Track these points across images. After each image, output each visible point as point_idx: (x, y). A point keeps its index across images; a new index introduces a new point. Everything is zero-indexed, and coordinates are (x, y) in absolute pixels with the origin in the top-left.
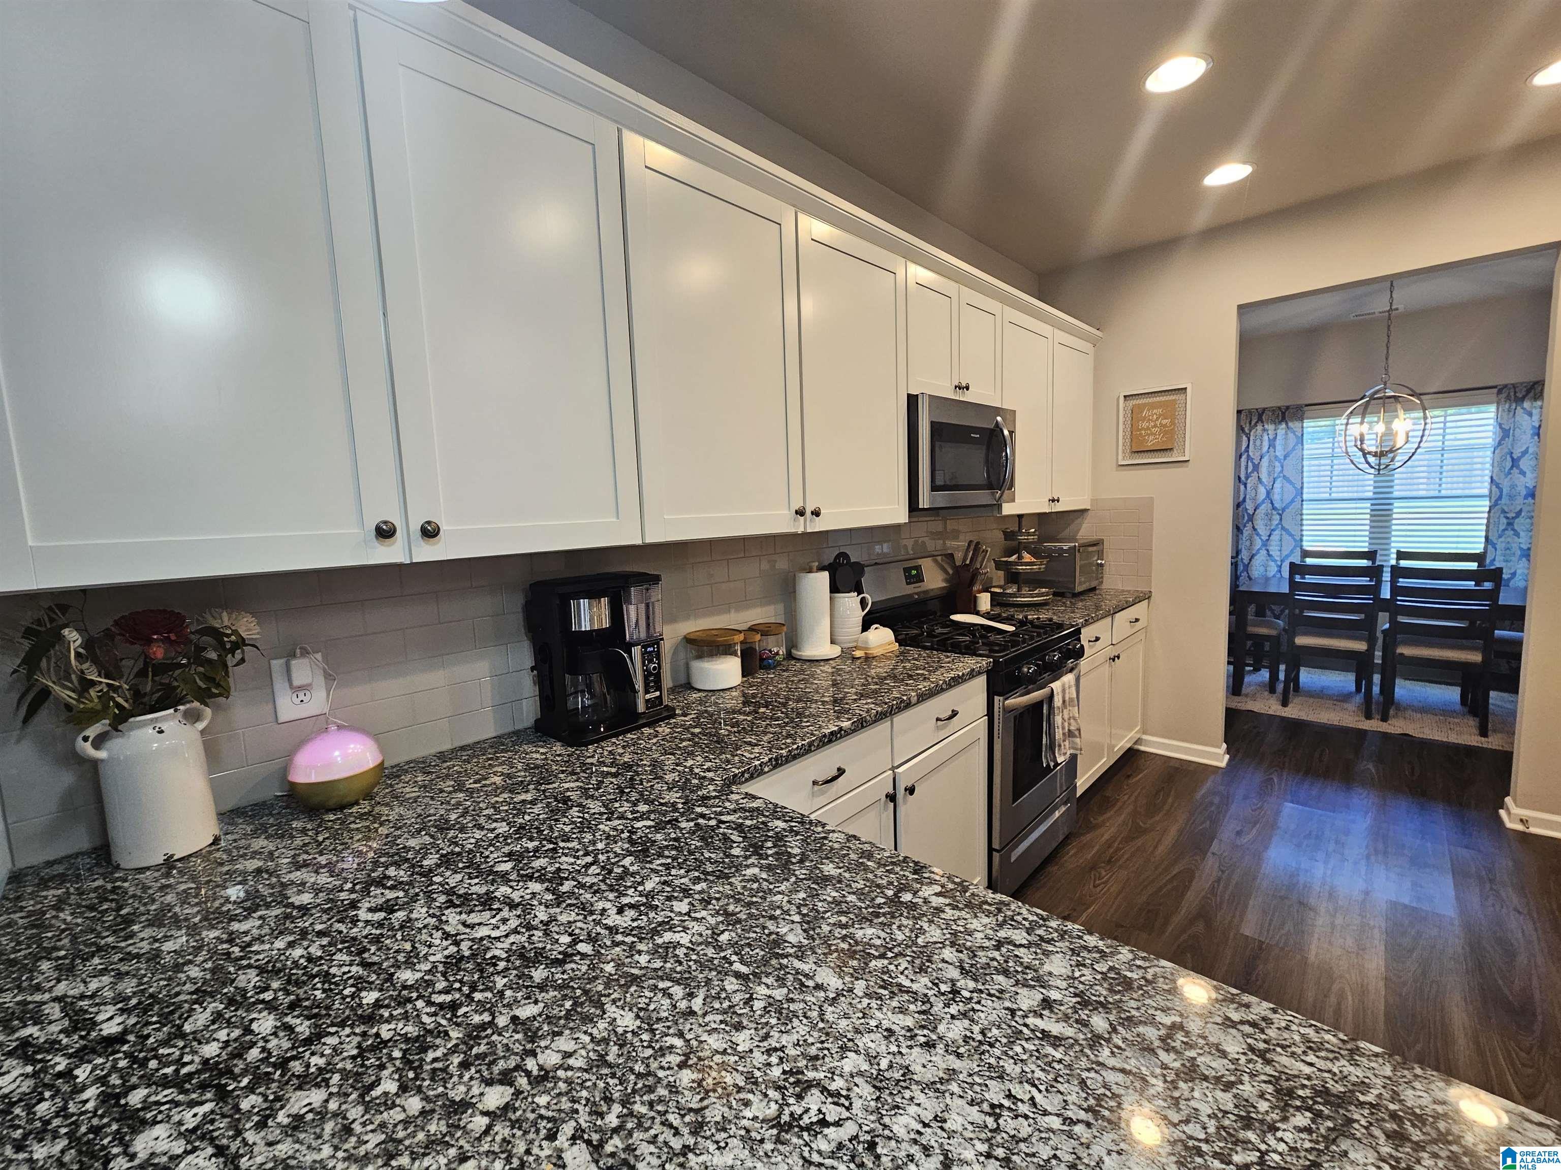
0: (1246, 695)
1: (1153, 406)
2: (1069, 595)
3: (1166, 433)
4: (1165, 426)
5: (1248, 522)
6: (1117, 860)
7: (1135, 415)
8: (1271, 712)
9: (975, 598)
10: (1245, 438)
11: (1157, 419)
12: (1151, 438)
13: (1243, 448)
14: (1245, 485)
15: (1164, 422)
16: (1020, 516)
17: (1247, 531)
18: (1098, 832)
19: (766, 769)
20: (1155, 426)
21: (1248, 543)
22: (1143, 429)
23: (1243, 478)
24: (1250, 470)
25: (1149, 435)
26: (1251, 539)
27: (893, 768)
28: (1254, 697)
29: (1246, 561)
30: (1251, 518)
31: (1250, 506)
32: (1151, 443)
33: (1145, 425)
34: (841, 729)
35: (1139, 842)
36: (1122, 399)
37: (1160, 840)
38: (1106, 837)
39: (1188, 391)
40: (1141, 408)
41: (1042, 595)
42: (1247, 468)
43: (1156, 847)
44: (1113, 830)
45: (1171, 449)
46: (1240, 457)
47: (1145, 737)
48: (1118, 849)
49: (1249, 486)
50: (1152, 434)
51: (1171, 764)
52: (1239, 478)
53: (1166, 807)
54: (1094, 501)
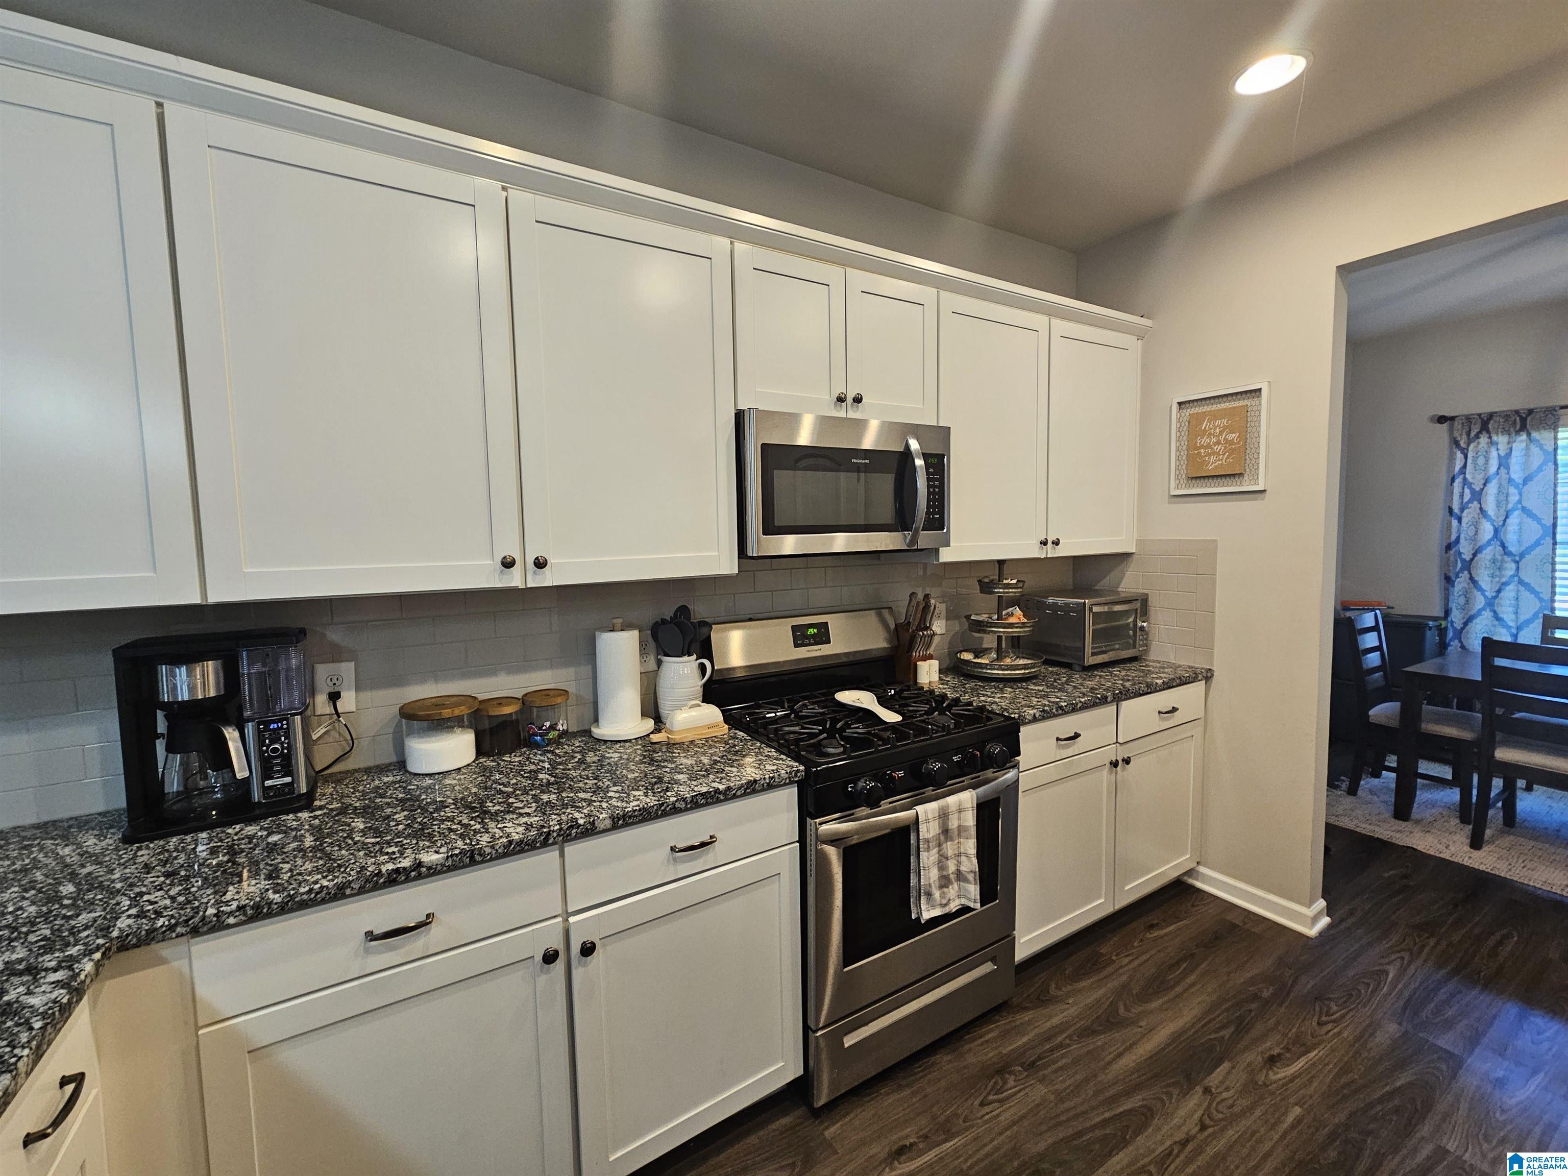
0: (1418, 822)
1: (1214, 416)
2: (1077, 668)
3: (1232, 451)
4: (1231, 442)
5: (1462, 570)
6: (1045, 1066)
7: (1193, 429)
8: (1446, 855)
9: (916, 666)
10: (1459, 455)
11: (1221, 433)
12: (1212, 459)
13: (1457, 468)
14: (1460, 520)
15: (1231, 436)
16: (1001, 563)
17: (1461, 583)
18: (1045, 1011)
19: (231, 920)
20: (1218, 443)
21: (1462, 600)
22: (1202, 447)
23: (1456, 509)
24: (1466, 499)
25: (1209, 455)
26: (1466, 594)
27: (567, 914)
28: (1427, 827)
29: (1458, 625)
30: (1468, 566)
31: (1466, 549)
32: (1213, 465)
33: (1205, 441)
34: (419, 865)
35: (1100, 1040)
36: (1175, 407)
37: (1131, 1046)
38: (1055, 1021)
39: (1264, 393)
40: (1199, 418)
41: (1025, 667)
42: (1462, 495)
43: (1120, 1055)
44: (1072, 1011)
45: (1241, 475)
46: (1453, 480)
47: (1202, 869)
48: (1061, 1046)
49: (1464, 521)
50: (1214, 453)
51: (1230, 917)
52: (1451, 510)
53: (1178, 989)
54: (1139, 542)
